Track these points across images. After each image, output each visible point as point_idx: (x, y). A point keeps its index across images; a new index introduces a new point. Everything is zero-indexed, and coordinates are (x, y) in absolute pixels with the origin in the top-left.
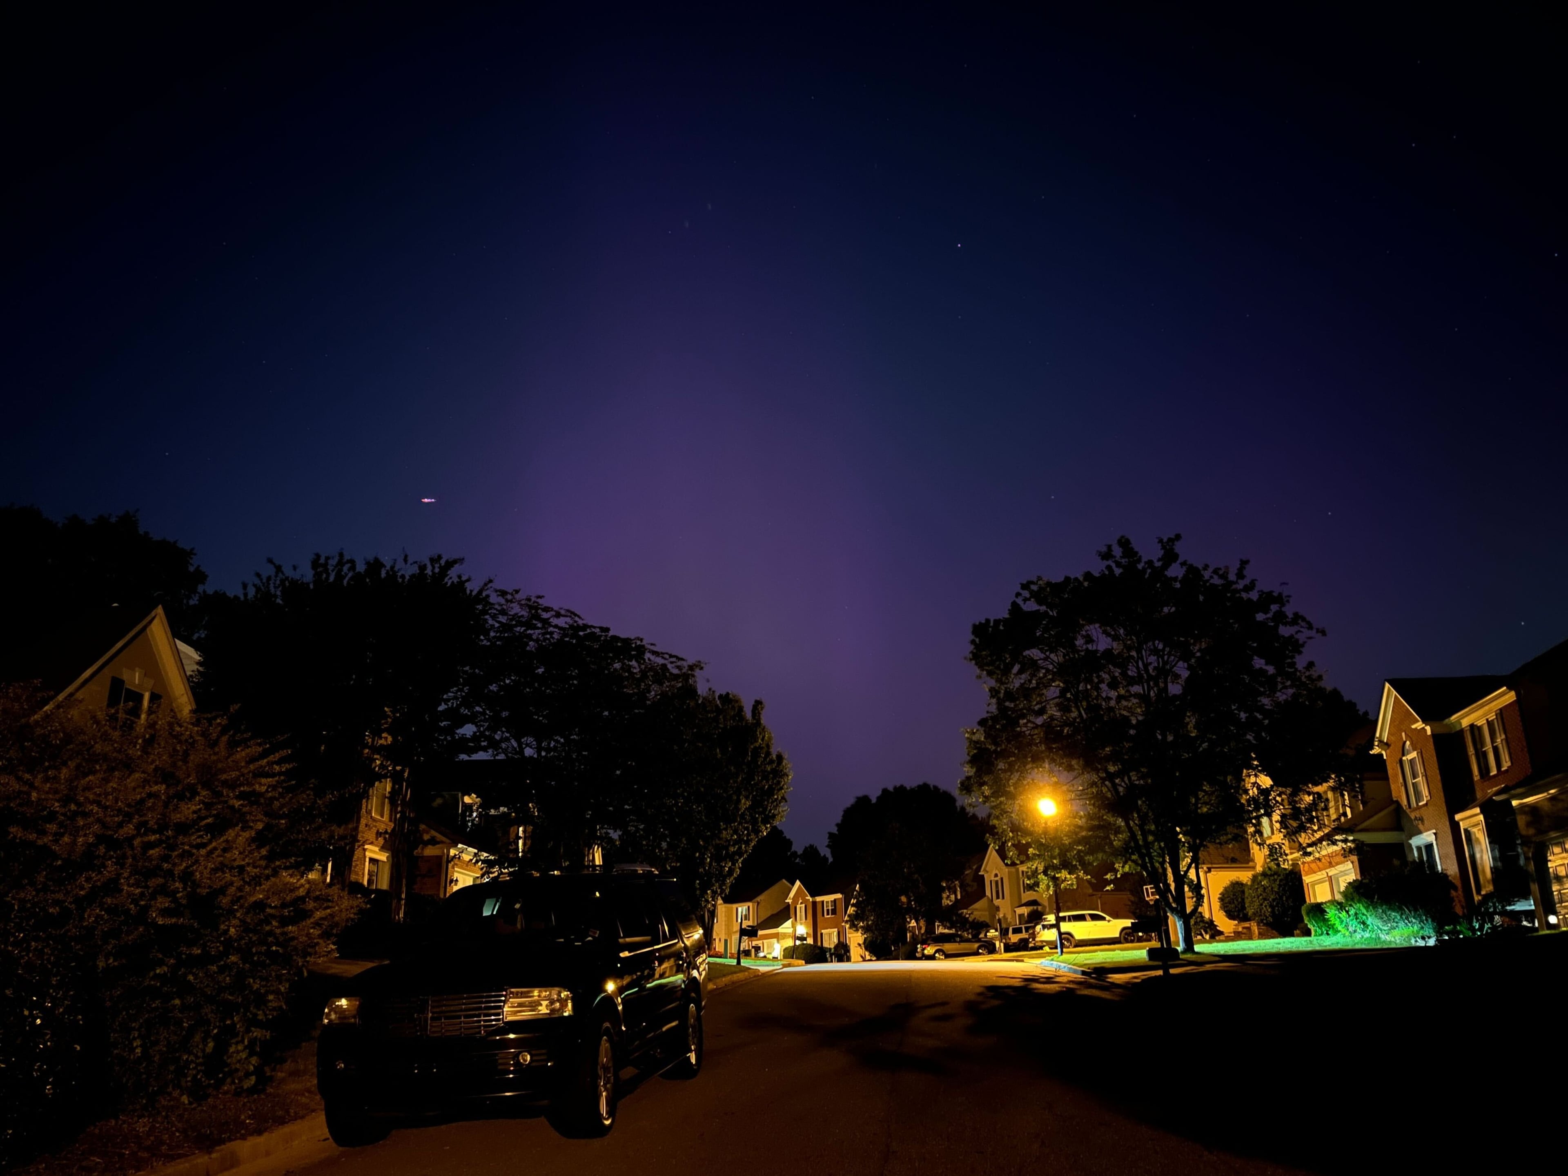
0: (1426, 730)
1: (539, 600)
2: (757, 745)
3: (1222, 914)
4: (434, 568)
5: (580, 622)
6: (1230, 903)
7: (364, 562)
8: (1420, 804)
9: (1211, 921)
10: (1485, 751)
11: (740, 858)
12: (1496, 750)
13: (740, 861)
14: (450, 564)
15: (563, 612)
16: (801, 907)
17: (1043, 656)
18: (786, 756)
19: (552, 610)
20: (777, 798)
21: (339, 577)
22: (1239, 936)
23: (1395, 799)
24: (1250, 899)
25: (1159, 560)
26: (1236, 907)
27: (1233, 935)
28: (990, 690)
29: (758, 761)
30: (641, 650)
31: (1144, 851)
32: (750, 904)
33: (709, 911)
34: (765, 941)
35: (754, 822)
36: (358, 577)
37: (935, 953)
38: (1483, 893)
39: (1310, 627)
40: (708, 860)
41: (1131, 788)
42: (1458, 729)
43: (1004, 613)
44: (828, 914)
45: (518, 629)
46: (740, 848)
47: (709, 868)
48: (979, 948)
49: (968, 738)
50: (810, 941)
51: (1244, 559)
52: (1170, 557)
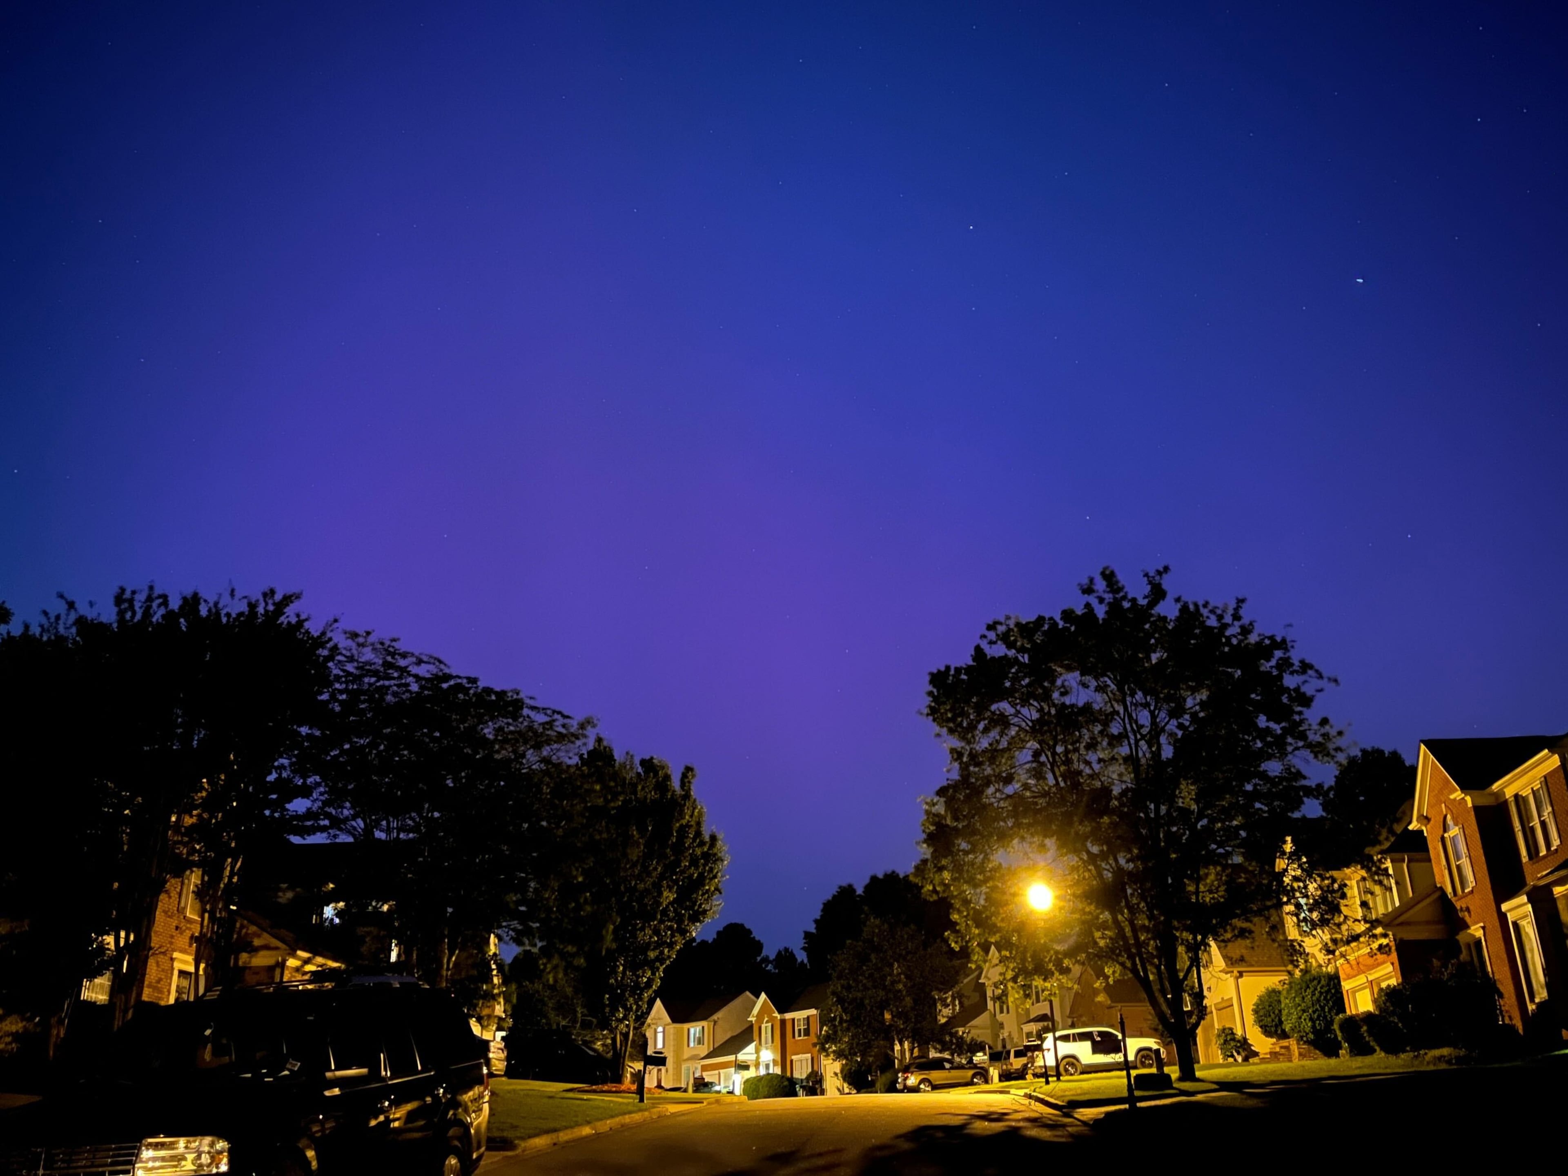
0: (1466, 801)
1: (394, 644)
2: (684, 822)
3: (1257, 1030)
4: (267, 604)
5: (447, 671)
6: (1265, 1016)
7: (180, 597)
8: (1466, 891)
9: (1245, 1039)
10: (1532, 827)
11: (661, 965)
12: (1543, 824)
13: (661, 969)
14: (287, 599)
15: (425, 659)
16: (766, 1026)
17: (1013, 711)
18: (720, 836)
19: (413, 655)
20: (709, 889)
21: (147, 613)
22: (1276, 1057)
23: (1438, 885)
24: (1286, 1011)
25: (1145, 597)
26: (1273, 1021)
27: (1268, 1056)
28: (951, 753)
29: (685, 843)
30: (518, 704)
31: (1134, 950)
32: (704, 1023)
33: (621, 1033)
34: (721, 1071)
35: (679, 919)
36: (171, 616)
37: (920, 1083)
38: (1537, 1000)
39: (1320, 676)
40: (621, 968)
41: (1119, 871)
42: (1502, 800)
43: (966, 659)
44: (800, 1036)
45: (366, 680)
46: (662, 953)
47: (623, 978)
48: (974, 1076)
49: (926, 811)
50: (778, 1070)
51: (1240, 597)
52: (1158, 593)
